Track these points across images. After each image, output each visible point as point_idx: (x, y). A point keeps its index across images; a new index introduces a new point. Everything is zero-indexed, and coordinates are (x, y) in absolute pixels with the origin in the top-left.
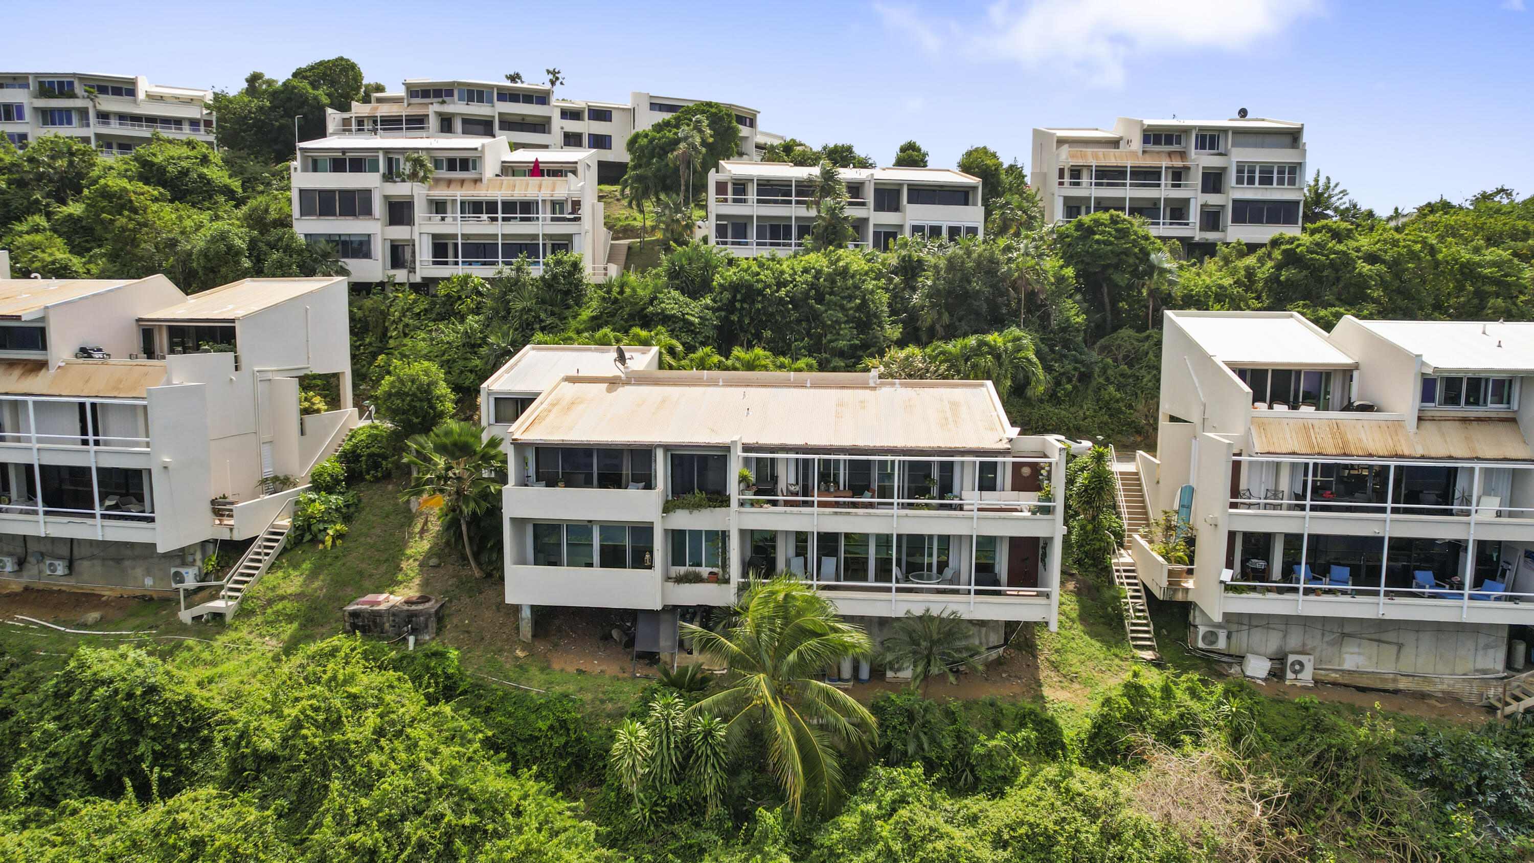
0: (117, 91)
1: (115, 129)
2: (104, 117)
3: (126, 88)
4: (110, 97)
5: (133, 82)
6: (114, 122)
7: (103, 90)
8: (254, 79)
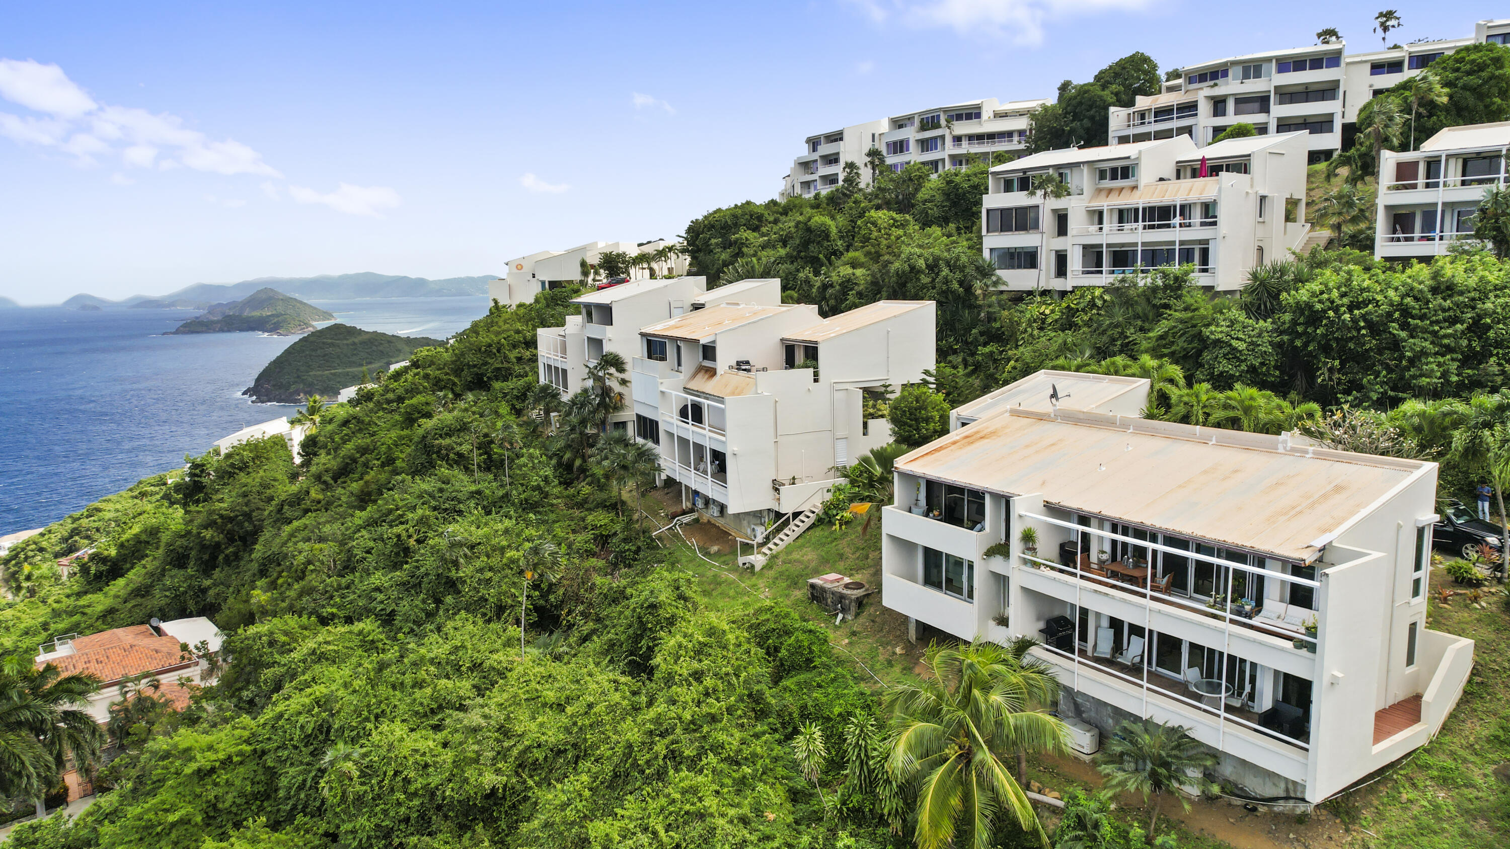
0: (969, 117)
1: (965, 148)
2: (958, 139)
3: (973, 113)
4: (964, 122)
5: (978, 107)
6: (965, 143)
7: (959, 117)
8: (1064, 87)
